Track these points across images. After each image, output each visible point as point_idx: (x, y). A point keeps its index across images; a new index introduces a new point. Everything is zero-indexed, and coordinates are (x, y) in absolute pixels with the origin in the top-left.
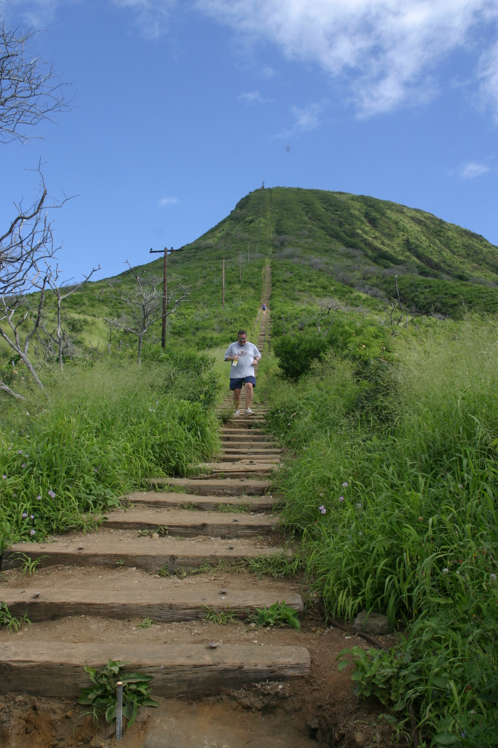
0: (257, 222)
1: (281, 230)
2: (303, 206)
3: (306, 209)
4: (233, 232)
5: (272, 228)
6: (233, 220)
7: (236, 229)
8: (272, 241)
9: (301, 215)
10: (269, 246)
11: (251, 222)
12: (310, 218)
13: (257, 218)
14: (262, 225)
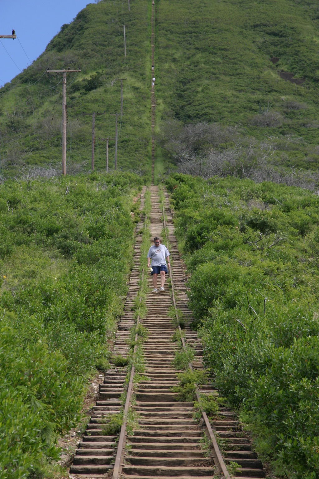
0: (111, 85)
1: (190, 110)
2: (260, 40)
3: (272, 49)
4: (32, 121)
5: (162, 106)
6: (34, 81)
7: (41, 111)
8: (162, 143)
9: (254, 65)
10: (154, 158)
11: (91, 86)
12: (283, 75)
13: (110, 75)
14: (128, 95)
